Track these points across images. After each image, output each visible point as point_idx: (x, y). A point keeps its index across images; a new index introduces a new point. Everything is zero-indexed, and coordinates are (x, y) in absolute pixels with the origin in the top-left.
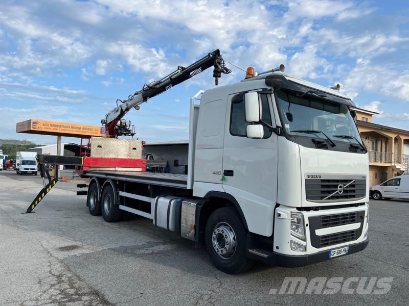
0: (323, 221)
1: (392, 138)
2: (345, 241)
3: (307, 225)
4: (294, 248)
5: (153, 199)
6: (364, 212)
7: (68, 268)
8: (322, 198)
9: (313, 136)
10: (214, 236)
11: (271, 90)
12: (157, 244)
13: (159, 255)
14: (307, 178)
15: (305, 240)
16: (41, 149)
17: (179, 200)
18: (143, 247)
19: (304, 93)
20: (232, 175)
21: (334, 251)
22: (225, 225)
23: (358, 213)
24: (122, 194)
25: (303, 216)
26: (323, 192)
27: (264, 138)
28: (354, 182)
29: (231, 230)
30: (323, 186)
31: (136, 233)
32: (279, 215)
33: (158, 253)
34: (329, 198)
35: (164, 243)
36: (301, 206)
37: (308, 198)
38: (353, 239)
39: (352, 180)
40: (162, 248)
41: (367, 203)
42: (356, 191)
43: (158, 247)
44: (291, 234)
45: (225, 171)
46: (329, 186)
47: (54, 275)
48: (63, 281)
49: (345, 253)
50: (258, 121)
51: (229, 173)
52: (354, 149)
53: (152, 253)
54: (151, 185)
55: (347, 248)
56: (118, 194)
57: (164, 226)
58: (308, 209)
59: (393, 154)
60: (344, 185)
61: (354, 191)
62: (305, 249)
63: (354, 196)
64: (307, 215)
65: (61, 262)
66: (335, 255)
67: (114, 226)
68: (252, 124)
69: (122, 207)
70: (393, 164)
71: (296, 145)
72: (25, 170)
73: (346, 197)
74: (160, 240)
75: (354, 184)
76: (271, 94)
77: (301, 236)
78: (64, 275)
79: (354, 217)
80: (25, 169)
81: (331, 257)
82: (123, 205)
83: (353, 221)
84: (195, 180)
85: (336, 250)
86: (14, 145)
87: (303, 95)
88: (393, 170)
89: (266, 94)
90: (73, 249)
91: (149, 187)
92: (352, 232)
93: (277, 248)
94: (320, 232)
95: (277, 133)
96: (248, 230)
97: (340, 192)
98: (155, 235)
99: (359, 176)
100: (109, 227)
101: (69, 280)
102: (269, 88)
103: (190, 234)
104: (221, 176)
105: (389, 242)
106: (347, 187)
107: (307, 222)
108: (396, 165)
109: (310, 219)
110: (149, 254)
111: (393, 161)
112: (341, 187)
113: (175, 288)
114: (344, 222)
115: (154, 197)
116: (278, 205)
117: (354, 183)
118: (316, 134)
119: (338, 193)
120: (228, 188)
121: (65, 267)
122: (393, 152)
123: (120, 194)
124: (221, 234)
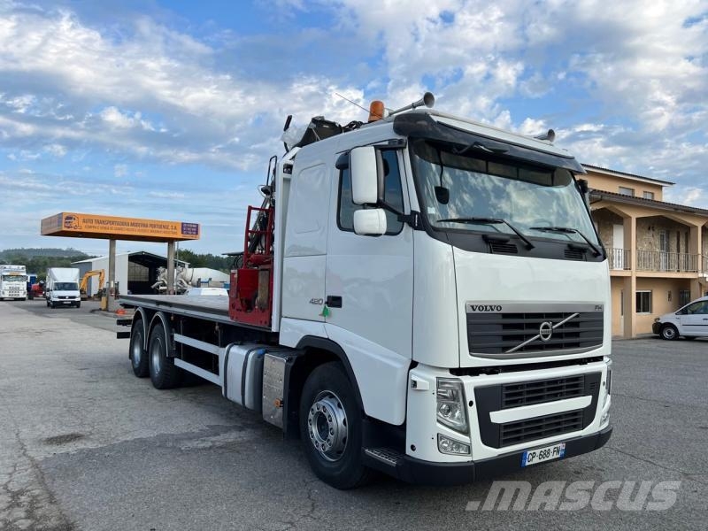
0: (507, 395)
1: (696, 227)
2: (559, 432)
3: (471, 404)
4: (445, 448)
5: (222, 349)
6: (598, 375)
7: (42, 478)
8: (504, 349)
9: (487, 229)
10: (311, 416)
11: (400, 142)
12: (227, 430)
13: (220, 452)
14: (471, 311)
15: (467, 432)
16: (90, 263)
17: (261, 351)
18: (200, 436)
19: (465, 146)
20: (339, 306)
21: (532, 452)
22: (332, 397)
23: (585, 376)
24: (179, 338)
25: (462, 385)
26: (506, 338)
27: (387, 233)
28: (577, 316)
29: (339, 406)
30: (506, 326)
31: (199, 409)
32: (415, 384)
33: (221, 447)
34: (521, 350)
35: (241, 429)
36: (457, 366)
37: (473, 349)
38: (576, 428)
39: (571, 314)
40: (232, 437)
41: (608, 356)
42: (581, 334)
43: (227, 435)
44: (438, 421)
45: (329, 297)
46: (520, 326)
47: (9, 491)
48: (18, 505)
49: (558, 456)
50: (375, 201)
51: (335, 302)
52: (576, 252)
53: (211, 448)
54: (219, 324)
55: (562, 446)
56: (172, 337)
57: (238, 399)
58: (474, 372)
59: (700, 257)
60: (554, 324)
61: (577, 335)
62: (469, 450)
63: (577, 345)
64: (470, 383)
65: (36, 465)
66: (536, 460)
67: (167, 395)
68: (364, 208)
69: (179, 363)
70: (700, 275)
71: (447, 247)
72: (58, 300)
73: (559, 346)
74: (236, 421)
75: (575, 320)
76: (403, 148)
77: (458, 423)
78: (27, 491)
79: (576, 386)
80: (60, 297)
81: (527, 464)
82: (180, 358)
83: (575, 393)
84: (283, 314)
85: (538, 452)
86: (52, 258)
87: (465, 150)
88: (701, 284)
89: (395, 149)
90: (70, 441)
91: (217, 327)
92: (574, 413)
93: (413, 448)
94: (499, 417)
95: (411, 225)
96: (363, 411)
97: (546, 336)
98: (231, 413)
99: (589, 305)
100: (155, 399)
101: (31, 503)
102: (399, 138)
103: (277, 416)
104: (321, 308)
105: (670, 422)
106: (561, 327)
107: (470, 396)
108: (705, 275)
109: (478, 391)
110: (204, 449)
111: (700, 268)
112: (546, 327)
113: (221, 517)
114: (556, 395)
115: (224, 346)
116: (414, 364)
117: (577, 320)
118: (494, 225)
119: (539, 339)
120: (333, 330)
121: (37, 477)
122: (700, 252)
123: (175, 339)
124: (322, 414)
